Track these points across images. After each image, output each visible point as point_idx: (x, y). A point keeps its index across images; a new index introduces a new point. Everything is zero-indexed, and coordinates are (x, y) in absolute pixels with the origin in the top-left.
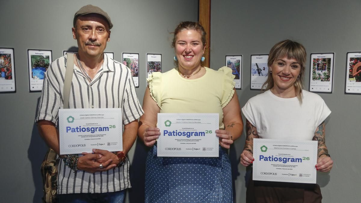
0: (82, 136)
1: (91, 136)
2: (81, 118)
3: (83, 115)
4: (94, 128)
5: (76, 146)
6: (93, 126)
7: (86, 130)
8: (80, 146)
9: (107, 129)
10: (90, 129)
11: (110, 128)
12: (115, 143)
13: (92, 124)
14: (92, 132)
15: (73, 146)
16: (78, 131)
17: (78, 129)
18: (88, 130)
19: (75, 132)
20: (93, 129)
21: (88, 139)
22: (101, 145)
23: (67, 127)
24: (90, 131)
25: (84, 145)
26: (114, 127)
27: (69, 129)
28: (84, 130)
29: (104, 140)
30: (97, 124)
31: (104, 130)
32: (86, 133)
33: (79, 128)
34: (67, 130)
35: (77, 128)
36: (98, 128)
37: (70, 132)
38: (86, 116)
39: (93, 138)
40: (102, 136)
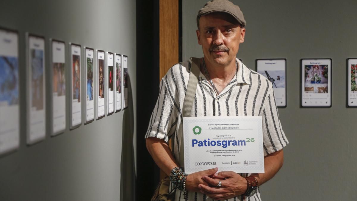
0: (212, 152)
1: (223, 152)
2: (210, 128)
3: (212, 125)
4: (226, 141)
5: (204, 164)
6: (225, 138)
7: (217, 144)
8: (208, 164)
9: (243, 143)
10: (221, 143)
11: (247, 141)
12: (254, 162)
13: (224, 136)
14: (223, 147)
15: (200, 164)
16: (206, 145)
17: (206, 143)
18: (219, 144)
19: (203, 146)
20: (224, 143)
21: (219, 156)
22: (236, 163)
23: (193, 140)
24: (222, 145)
25: (214, 163)
26: (252, 140)
27: (195, 142)
28: (213, 143)
29: (240, 157)
30: (230, 136)
31: (239, 145)
32: (216, 148)
33: (208, 141)
34: (193, 144)
35: (205, 141)
36: (231, 141)
37: (196, 145)
38: (216, 126)
39: (224, 154)
40: (237, 151)
